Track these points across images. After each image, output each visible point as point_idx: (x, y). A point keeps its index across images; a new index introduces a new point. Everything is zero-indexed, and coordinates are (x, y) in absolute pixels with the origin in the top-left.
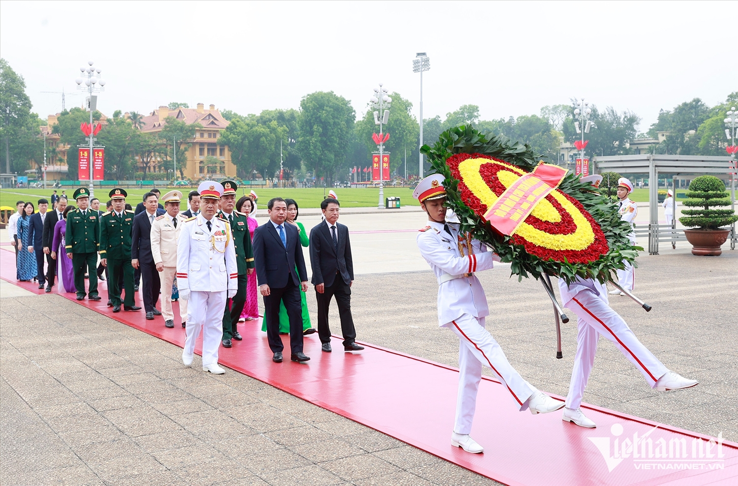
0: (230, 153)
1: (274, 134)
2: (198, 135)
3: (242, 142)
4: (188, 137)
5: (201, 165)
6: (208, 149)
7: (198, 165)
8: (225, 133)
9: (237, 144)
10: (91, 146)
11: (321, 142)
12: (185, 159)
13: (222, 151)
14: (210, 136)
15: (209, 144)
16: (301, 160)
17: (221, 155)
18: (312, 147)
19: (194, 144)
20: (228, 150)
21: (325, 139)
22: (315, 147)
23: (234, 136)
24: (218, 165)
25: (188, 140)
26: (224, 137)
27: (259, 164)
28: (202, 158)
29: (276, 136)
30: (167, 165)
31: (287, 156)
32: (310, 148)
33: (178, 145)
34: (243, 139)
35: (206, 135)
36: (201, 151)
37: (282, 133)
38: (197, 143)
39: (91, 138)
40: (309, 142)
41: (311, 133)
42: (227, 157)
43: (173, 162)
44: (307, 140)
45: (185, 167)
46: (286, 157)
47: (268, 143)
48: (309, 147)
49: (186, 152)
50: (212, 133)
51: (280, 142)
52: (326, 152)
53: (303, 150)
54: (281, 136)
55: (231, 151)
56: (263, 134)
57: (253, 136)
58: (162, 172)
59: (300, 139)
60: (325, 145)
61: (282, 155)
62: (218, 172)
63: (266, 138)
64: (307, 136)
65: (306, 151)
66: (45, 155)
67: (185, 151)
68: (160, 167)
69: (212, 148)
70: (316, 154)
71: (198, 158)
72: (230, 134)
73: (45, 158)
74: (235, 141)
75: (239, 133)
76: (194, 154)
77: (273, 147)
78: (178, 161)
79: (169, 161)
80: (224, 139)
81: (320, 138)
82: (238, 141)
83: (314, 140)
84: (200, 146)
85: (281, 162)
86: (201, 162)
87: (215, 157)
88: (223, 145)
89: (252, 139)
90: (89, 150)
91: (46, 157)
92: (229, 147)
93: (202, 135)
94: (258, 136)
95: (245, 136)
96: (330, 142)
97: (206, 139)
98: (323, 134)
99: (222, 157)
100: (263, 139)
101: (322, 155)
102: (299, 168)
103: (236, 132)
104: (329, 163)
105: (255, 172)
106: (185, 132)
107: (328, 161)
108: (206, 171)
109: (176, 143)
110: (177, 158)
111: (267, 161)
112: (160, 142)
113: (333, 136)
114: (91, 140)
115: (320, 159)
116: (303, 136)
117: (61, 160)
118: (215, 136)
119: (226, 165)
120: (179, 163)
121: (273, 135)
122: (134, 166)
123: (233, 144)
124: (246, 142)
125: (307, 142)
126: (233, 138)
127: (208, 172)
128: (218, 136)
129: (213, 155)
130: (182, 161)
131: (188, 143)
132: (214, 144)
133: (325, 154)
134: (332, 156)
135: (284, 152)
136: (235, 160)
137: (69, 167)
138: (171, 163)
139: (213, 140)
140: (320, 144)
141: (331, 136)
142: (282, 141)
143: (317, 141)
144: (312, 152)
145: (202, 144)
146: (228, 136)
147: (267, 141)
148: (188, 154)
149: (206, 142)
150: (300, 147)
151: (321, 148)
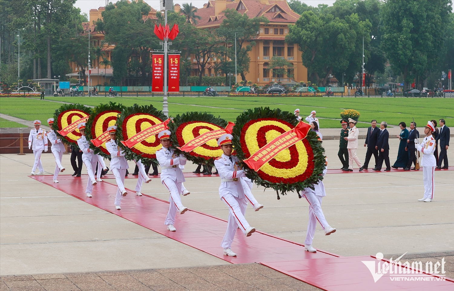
0: (301, 53)
1: (355, 30)
2: (262, 31)
3: (316, 39)
4: (251, 33)
5: (266, 67)
6: (274, 49)
7: (261, 68)
8: (295, 28)
9: (310, 42)
10: (166, 51)
11: (411, 39)
12: (248, 60)
13: (290, 50)
14: (276, 32)
15: (275, 42)
16: (385, 61)
17: (289, 55)
18: (400, 46)
19: (258, 41)
20: (299, 49)
21: (416, 36)
22: (404, 46)
23: (306, 32)
24: (286, 67)
25: (251, 37)
26: (294, 33)
27: (336, 66)
28: (267, 60)
29: (357, 33)
30: (226, 68)
31: (370, 56)
32: (398, 47)
33: (240, 43)
34: (316, 37)
35: (271, 31)
36: (266, 50)
37: (365, 29)
38: (260, 40)
39: (166, 42)
40: (397, 40)
41: (400, 29)
42: (296, 57)
43: (234, 63)
44: (395, 37)
45: (247, 70)
46: (369, 59)
47: (348, 41)
48: (396, 46)
49: (248, 52)
50: (279, 28)
51: (361, 40)
52: (417, 52)
53: (389, 49)
54: (363, 33)
55: (301, 51)
56: (341, 30)
57: (329, 32)
58: (219, 76)
59: (386, 36)
60: (416, 43)
61: (364, 56)
62: (286, 76)
63: (345, 35)
64: (395, 33)
65: (392, 51)
66: (89, 56)
67: (248, 50)
68: (216, 70)
69: (278, 46)
70: (405, 55)
71: (262, 58)
72: (302, 30)
73: (89, 61)
74: (308, 38)
75: (312, 29)
76: (257, 54)
77: (353, 46)
78: (240, 62)
79: (230, 63)
80: (294, 36)
81: (410, 35)
82: (311, 39)
83: (403, 37)
84: (264, 44)
85: (362, 64)
86: (266, 64)
87: (282, 58)
88: (290, 43)
89: (328, 37)
90: (164, 56)
91: (90, 58)
92: (300, 45)
93: (267, 31)
94: (335, 33)
95: (320, 33)
96: (422, 39)
97: (272, 35)
98: (414, 31)
99: (290, 57)
100: (341, 36)
101: (412, 55)
102: (382, 71)
103: (309, 27)
104: (421, 66)
105: (331, 76)
106: (247, 27)
107: (420, 64)
108: (271, 74)
109: (237, 40)
110: (238, 59)
111: (345, 63)
112: (217, 39)
113: (426, 32)
114: (166, 44)
115: (410, 61)
116: (390, 32)
117: (106, 63)
118: (282, 32)
119: (295, 67)
120: (240, 65)
121: (354, 32)
122: (187, 69)
123: (306, 42)
124: (320, 39)
125: (394, 40)
126: (305, 34)
127: (274, 76)
128: (286, 32)
129: (280, 55)
130: (243, 62)
131: (252, 40)
132: (281, 42)
133: (416, 54)
134: (425, 58)
135: (366, 51)
136: (307, 61)
137: (114, 70)
138: (232, 65)
139: (279, 37)
140: (411, 42)
141: (423, 32)
142: (365, 38)
143: (406, 39)
144: (400, 52)
145: (266, 42)
146: (299, 32)
147: (346, 39)
148: (250, 55)
149: (271, 39)
150: (386, 46)
151: (411, 47)
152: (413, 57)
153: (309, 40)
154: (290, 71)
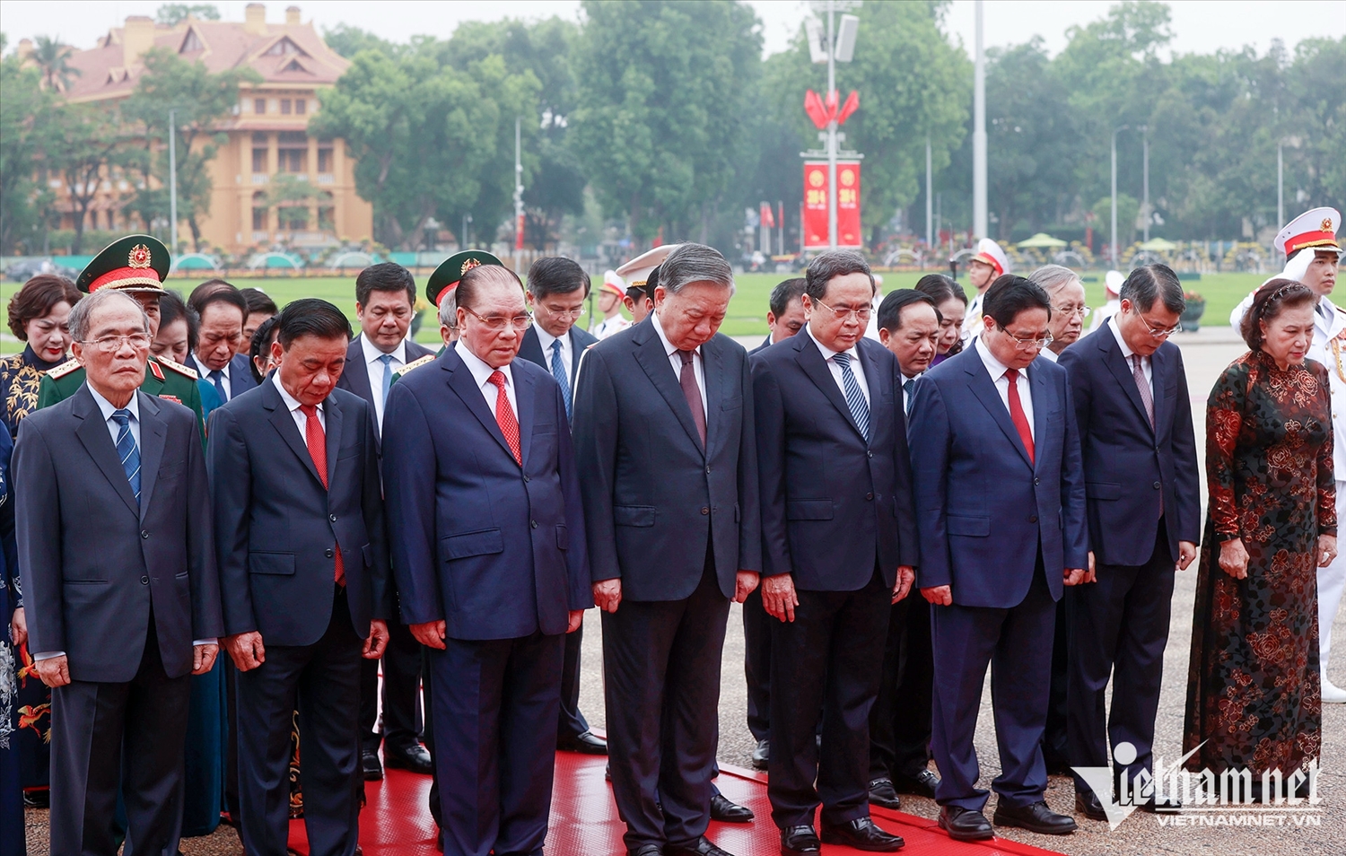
0: (351, 163)
1: (494, 98)
2: (247, 106)
3: (389, 128)
4: (216, 112)
5: (260, 203)
6: (282, 153)
7: (247, 205)
8: (334, 96)
9: (373, 133)
11: (651, 121)
12: (208, 184)
13: (324, 155)
14: (285, 106)
15: (284, 135)
16: (583, 183)
17: (322, 167)
18: (619, 141)
19: (235, 135)
20: (346, 153)
21: (661, 112)
22: (629, 142)
23: (363, 107)
24: (313, 204)
25: (217, 123)
26: (330, 111)
27: (444, 197)
28: (260, 181)
29: (502, 107)
30: (148, 207)
31: (538, 169)
32: (612, 143)
33: (184, 139)
34: (393, 118)
35: (273, 106)
36: (259, 157)
37: (522, 96)
38: (243, 132)
40: (610, 125)
41: (618, 96)
42: (338, 176)
43: (168, 193)
44: (604, 118)
45: (206, 211)
46: (535, 176)
47: (475, 129)
48: (608, 140)
49: (209, 163)
50: (293, 98)
51: (513, 126)
52: (666, 155)
53: (589, 150)
54: (518, 106)
55: (353, 156)
56: (457, 99)
57: (424, 105)
59: (580, 115)
60: (663, 132)
61: (519, 168)
62: (313, 226)
63: (468, 112)
64: (604, 105)
65: (598, 154)
67: (207, 159)
68: (127, 213)
69: (292, 146)
70: (634, 165)
71: (250, 180)
72: (352, 100)
74: (367, 122)
75: (380, 99)
76: (235, 169)
77: (490, 142)
78: (186, 190)
79: (156, 194)
80: (331, 118)
81: (647, 110)
82: (375, 123)
83: (625, 116)
84: (253, 141)
85: (514, 190)
86: (258, 194)
87: (301, 177)
88: (326, 137)
89: (422, 118)
92: (348, 143)
93: (260, 106)
94: (440, 111)
95: (399, 110)
96: (679, 121)
97: (274, 117)
98: (657, 99)
99: (324, 176)
100: (457, 116)
101: (652, 165)
102: (578, 209)
103: (371, 94)
104: (675, 193)
105: (432, 223)
106: (204, 97)
107: (674, 187)
108: (273, 222)
109: (178, 132)
110: (180, 180)
111: (469, 189)
112: (127, 130)
113: (689, 101)
115: (648, 180)
116: (592, 103)
118: (301, 107)
119: (339, 203)
120: (187, 198)
121: (491, 104)
122: (46, 212)
123: (362, 132)
124: (404, 125)
125: (603, 124)
126: (359, 113)
127: (281, 225)
128: (313, 108)
129: (296, 169)
130: (194, 190)
131: (216, 132)
132: (299, 135)
133: (663, 162)
134: (686, 170)
135: (528, 156)
136: (366, 183)
138: (163, 199)
139: (295, 121)
140: (647, 130)
141: (682, 103)
142: (523, 123)
143: (636, 121)
144: (619, 157)
145: (259, 135)
146: (344, 107)
147: (470, 122)
148: (216, 170)
149: (273, 127)
150: (580, 141)
151: (649, 144)
152: (654, 171)
153: (370, 128)
154: (325, 214)
